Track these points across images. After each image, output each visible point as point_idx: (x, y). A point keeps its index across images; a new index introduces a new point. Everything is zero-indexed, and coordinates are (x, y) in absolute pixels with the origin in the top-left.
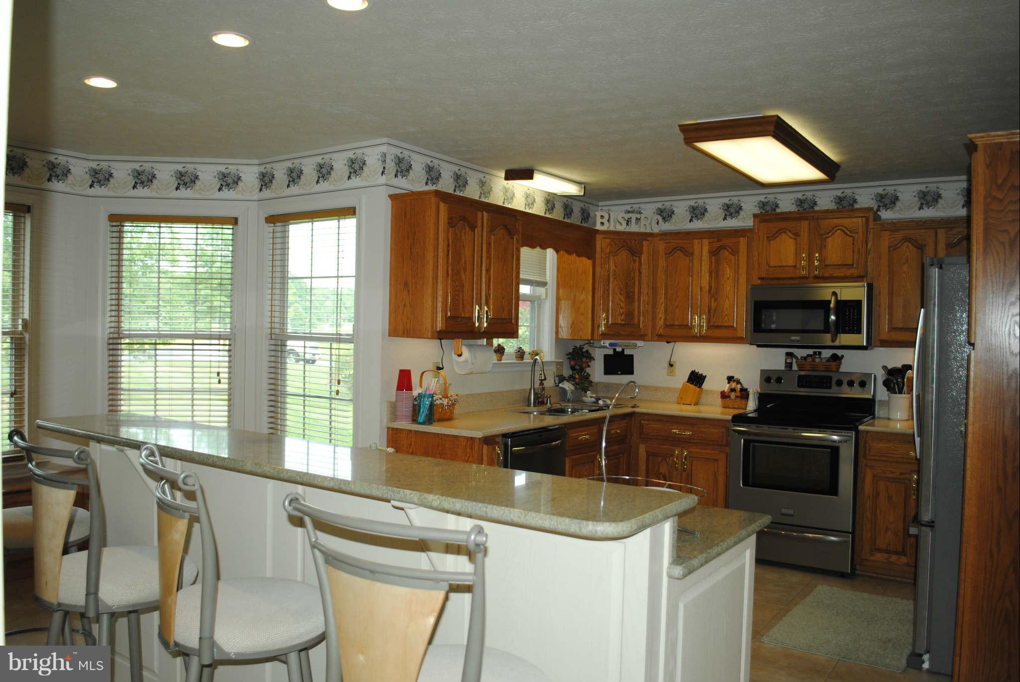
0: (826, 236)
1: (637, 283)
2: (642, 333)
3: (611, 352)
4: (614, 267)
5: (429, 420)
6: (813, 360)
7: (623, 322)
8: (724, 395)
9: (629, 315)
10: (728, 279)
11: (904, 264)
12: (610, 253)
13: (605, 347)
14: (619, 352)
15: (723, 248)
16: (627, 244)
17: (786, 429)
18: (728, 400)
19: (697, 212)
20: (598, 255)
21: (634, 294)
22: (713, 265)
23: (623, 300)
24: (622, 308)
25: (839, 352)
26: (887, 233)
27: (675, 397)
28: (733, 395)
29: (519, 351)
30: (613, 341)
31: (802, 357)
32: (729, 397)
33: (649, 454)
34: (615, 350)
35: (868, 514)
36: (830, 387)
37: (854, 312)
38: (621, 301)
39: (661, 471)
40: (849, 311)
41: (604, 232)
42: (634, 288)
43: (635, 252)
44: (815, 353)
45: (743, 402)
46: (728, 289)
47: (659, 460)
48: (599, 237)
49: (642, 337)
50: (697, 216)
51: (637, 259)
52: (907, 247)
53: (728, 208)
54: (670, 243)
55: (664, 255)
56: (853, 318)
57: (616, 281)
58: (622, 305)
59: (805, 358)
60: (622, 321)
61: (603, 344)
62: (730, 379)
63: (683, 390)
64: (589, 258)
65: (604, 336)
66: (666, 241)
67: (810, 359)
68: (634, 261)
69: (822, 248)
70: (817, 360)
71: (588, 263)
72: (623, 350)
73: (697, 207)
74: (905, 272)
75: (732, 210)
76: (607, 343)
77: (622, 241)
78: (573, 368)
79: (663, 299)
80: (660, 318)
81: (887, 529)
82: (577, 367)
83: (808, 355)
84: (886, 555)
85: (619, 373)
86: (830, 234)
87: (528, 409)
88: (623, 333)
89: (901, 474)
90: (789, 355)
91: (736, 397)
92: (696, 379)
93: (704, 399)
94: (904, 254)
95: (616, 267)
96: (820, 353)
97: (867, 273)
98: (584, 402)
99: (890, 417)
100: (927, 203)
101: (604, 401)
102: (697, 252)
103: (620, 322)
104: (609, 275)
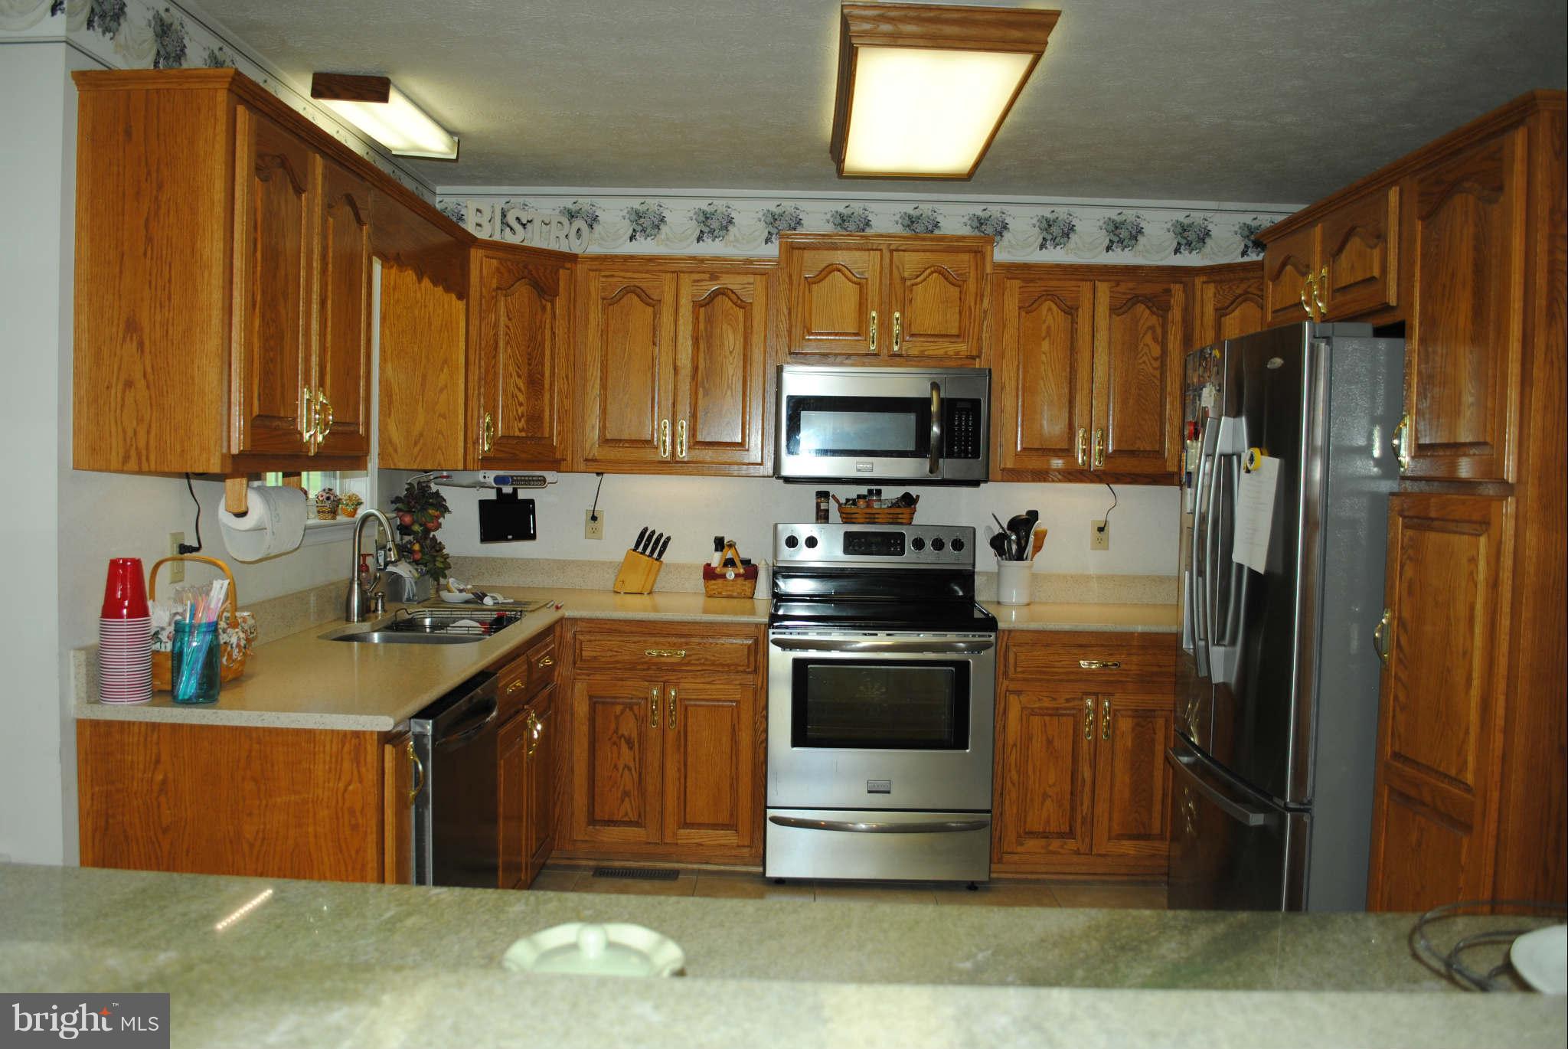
0: (913, 281)
1: (548, 352)
2: (558, 456)
3: (491, 495)
4: (507, 319)
6: (869, 505)
7: (523, 434)
8: (709, 573)
9: (535, 419)
10: (731, 352)
11: (1044, 339)
12: (498, 288)
13: (483, 486)
14: (507, 495)
15: (723, 294)
16: (530, 272)
17: (876, 635)
18: (720, 581)
19: (645, 222)
20: (474, 291)
21: (543, 375)
22: (702, 326)
23: (523, 389)
24: (521, 404)
25: (913, 490)
26: (1017, 283)
27: (608, 580)
28: (731, 574)
29: (328, 498)
30: (501, 473)
31: (848, 500)
32: (723, 576)
33: (595, 702)
34: (499, 491)
36: (902, 553)
37: (967, 420)
38: (520, 390)
39: (620, 732)
40: (960, 418)
41: (489, 246)
42: (543, 365)
43: (545, 290)
44: (870, 492)
45: (748, 583)
46: (731, 373)
47: (618, 713)
48: (476, 255)
49: (556, 465)
50: (644, 230)
51: (549, 305)
52: (1050, 309)
53: (707, 218)
54: (612, 276)
55: (600, 302)
56: (967, 430)
57: (509, 350)
58: (521, 398)
59: (854, 502)
60: (521, 431)
61: (482, 480)
62: (720, 544)
63: (626, 566)
64: (460, 297)
65: (487, 462)
66: (603, 273)
67: (862, 503)
68: (544, 308)
69: (905, 304)
70: (876, 505)
71: (461, 305)
72: (515, 491)
73: (644, 213)
74: (1044, 353)
75: (715, 224)
76: (491, 476)
77: (521, 265)
78: (404, 529)
79: (597, 386)
80: (593, 427)
81: (1045, 796)
82: (416, 528)
83: (859, 497)
84: (1043, 842)
85: (510, 537)
86: (919, 279)
88: (523, 456)
89: (1068, 700)
90: (823, 495)
91: (737, 576)
92: (651, 544)
93: (663, 582)
94: (1045, 321)
95: (510, 319)
96: (879, 492)
97: (980, 352)
98: (443, 601)
99: (1001, 600)
100: (1054, 239)
101: (494, 598)
102: (668, 298)
103: (517, 433)
104: (496, 335)
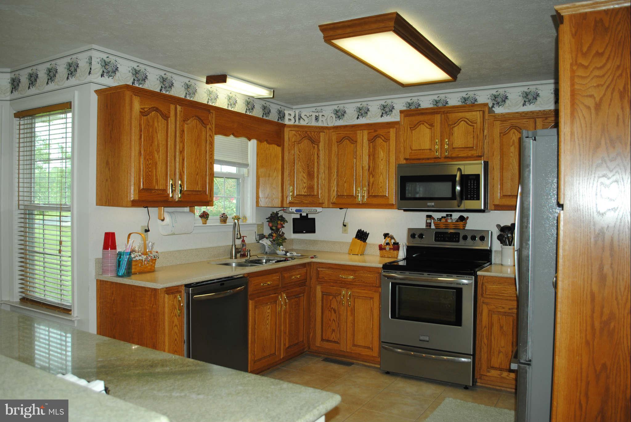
0: (453, 126)
1: (316, 164)
2: (321, 202)
3: (298, 216)
4: (298, 152)
5: (129, 273)
6: (446, 221)
7: (306, 194)
8: (381, 248)
9: (311, 188)
10: (382, 160)
11: (511, 146)
12: (295, 142)
13: (293, 213)
14: (304, 216)
15: (379, 137)
16: (308, 135)
17: (423, 274)
18: (384, 251)
19: (363, 112)
20: (286, 144)
21: (314, 172)
22: (371, 150)
23: (305, 177)
24: (304, 183)
25: (465, 215)
26: (499, 122)
27: (346, 249)
28: (388, 247)
29: (222, 216)
30: (298, 208)
31: (438, 219)
32: (385, 249)
33: (325, 294)
34: (301, 215)
35: (486, 341)
36: (458, 241)
37: (474, 183)
38: (304, 178)
39: (332, 306)
40: (471, 183)
41: (290, 126)
42: (314, 168)
43: (314, 142)
44: (447, 215)
45: (395, 252)
46: (382, 168)
47: (331, 299)
48: (286, 130)
49: (320, 205)
50: (362, 115)
51: (316, 146)
52: (514, 133)
53: (384, 108)
54: (340, 134)
55: (336, 143)
56: (474, 188)
57: (300, 163)
58: (305, 181)
59: (440, 219)
60: (304, 193)
61: (290, 210)
62: (386, 235)
63: (353, 244)
64: (278, 145)
65: (292, 204)
66: (337, 133)
67: (443, 220)
68: (314, 147)
69: (451, 134)
70: (449, 221)
71: (279, 149)
72: (307, 214)
73: (362, 108)
74: (512, 152)
75: (387, 110)
76: (294, 209)
77: (304, 133)
78: (272, 229)
79: (335, 176)
80: (334, 190)
81: (500, 352)
82: (274, 228)
83: (442, 217)
84: (499, 372)
85: (304, 232)
86: (456, 125)
87: (229, 261)
88: (306, 202)
89: (510, 309)
90: (428, 216)
91: (390, 249)
92: (362, 236)
93: (368, 250)
94: (512, 138)
95: (300, 152)
96: (451, 215)
97: (484, 154)
98: (278, 254)
99: (503, 264)
100: (529, 101)
101: (290, 254)
102: (359, 140)
103: (303, 193)
104: (294, 158)
